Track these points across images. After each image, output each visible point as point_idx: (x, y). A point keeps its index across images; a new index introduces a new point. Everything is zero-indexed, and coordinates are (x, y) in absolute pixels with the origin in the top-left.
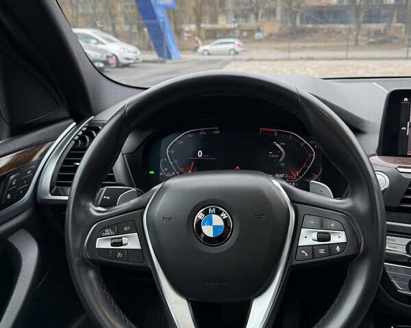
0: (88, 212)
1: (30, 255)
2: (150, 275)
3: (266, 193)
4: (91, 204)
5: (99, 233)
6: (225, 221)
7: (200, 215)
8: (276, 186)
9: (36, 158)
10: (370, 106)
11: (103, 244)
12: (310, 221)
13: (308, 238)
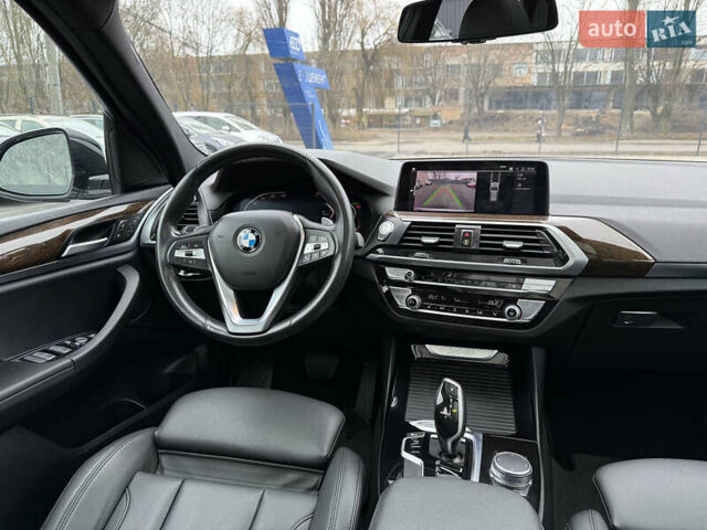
0: (169, 233)
1: (133, 282)
2: (210, 274)
3: (286, 223)
4: (173, 229)
5: (177, 247)
6: (257, 237)
7: (242, 234)
8: (296, 221)
9: (141, 211)
10: (389, 177)
11: (180, 254)
12: (312, 238)
13: (309, 248)
